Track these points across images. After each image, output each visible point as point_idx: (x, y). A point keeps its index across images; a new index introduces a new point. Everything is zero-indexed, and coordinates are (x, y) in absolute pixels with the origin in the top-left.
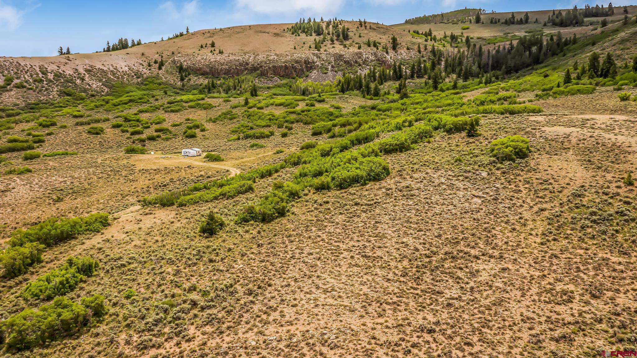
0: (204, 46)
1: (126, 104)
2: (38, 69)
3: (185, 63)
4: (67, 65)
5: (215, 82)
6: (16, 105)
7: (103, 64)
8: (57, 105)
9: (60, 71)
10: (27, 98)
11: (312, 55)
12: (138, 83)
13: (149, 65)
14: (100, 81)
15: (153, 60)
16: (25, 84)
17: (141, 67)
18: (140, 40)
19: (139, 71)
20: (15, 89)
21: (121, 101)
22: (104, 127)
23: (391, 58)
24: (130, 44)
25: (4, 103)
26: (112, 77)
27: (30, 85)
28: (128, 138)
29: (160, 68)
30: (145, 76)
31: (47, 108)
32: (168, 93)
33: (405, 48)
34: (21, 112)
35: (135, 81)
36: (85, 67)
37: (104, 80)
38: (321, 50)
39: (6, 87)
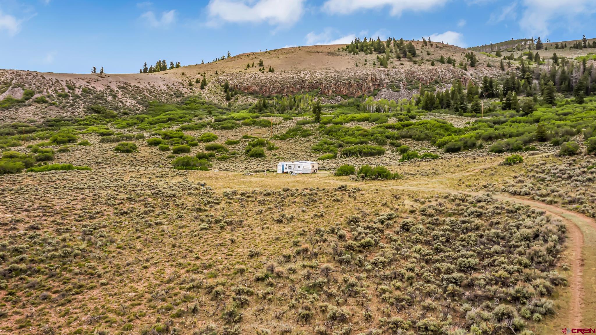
0: (251, 66)
1: (164, 122)
2: (64, 84)
3: (231, 82)
4: (99, 82)
5: (267, 101)
6: (32, 121)
7: (139, 82)
8: (82, 123)
9: (90, 87)
10: (47, 114)
11: (379, 72)
12: (178, 103)
13: (191, 85)
14: (135, 99)
15: (195, 80)
16: (47, 99)
17: (181, 86)
18: (179, 63)
19: (179, 90)
20: (34, 104)
21: (159, 119)
22: (137, 144)
23: (472, 75)
24: (168, 67)
25: (19, 119)
26: (148, 95)
27: (53, 100)
28: (170, 157)
29: (202, 88)
30: (185, 95)
31: (69, 126)
32: (213, 113)
33: (485, 66)
34: (38, 129)
35: (174, 100)
36: (119, 84)
37: (139, 98)
38: (388, 66)
39: (24, 102)
